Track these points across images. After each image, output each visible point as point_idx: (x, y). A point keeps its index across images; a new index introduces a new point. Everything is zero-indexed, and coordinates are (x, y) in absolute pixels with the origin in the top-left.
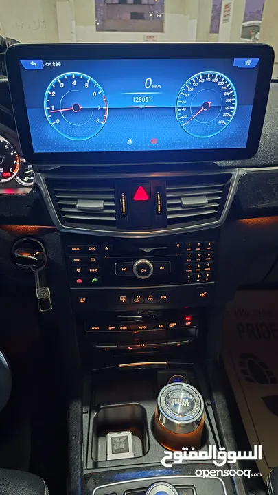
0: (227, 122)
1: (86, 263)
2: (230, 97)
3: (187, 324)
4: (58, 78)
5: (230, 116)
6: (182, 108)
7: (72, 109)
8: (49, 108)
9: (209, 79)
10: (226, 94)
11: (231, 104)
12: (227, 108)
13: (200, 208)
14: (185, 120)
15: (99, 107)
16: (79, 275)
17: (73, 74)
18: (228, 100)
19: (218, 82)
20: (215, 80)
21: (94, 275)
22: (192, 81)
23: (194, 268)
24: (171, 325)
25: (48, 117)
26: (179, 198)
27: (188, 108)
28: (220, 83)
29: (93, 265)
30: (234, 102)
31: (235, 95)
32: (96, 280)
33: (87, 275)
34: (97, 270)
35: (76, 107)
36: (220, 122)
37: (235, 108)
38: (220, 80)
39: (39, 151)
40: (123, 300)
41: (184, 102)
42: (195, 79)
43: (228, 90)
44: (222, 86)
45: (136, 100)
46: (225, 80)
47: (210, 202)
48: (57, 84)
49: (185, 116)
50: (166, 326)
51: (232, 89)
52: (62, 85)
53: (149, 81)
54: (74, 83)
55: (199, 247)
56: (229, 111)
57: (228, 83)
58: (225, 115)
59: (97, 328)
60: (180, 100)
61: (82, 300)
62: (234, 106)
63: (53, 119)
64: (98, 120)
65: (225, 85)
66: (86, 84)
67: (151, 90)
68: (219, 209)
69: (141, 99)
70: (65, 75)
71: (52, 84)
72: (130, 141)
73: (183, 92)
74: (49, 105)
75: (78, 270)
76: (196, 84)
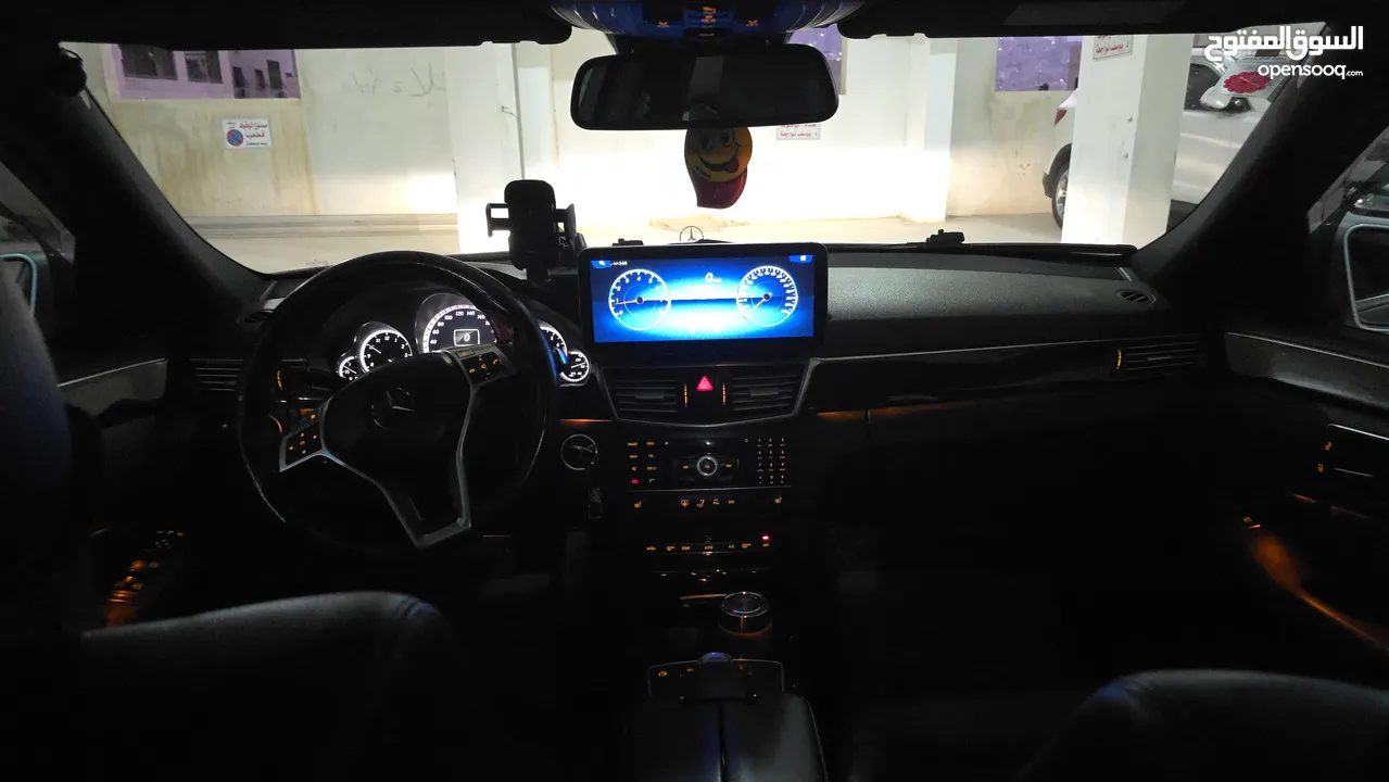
0: (790, 311)
1: (642, 462)
2: (790, 288)
3: (765, 545)
4: (624, 275)
5: (792, 305)
7: (636, 301)
8: (613, 301)
9: (767, 273)
10: (786, 285)
11: (791, 295)
12: (789, 298)
13: (771, 400)
15: (662, 299)
16: (634, 475)
17: (638, 271)
18: (788, 291)
19: (776, 276)
20: (773, 274)
21: (652, 473)
22: (751, 275)
23: (766, 467)
24: (745, 546)
25: (612, 309)
26: (746, 389)
27: (749, 299)
28: (778, 277)
29: (651, 463)
30: (794, 292)
31: (795, 286)
32: (654, 479)
33: (643, 475)
34: (655, 468)
35: (640, 300)
36: (783, 311)
37: (796, 298)
38: (778, 274)
40: (685, 504)
42: (754, 273)
43: (787, 282)
44: (780, 279)
46: (783, 274)
47: (780, 394)
48: (623, 280)
50: (739, 546)
51: (791, 282)
52: (627, 281)
53: (710, 275)
54: (639, 279)
55: (771, 443)
56: (790, 301)
57: (786, 276)
58: (787, 305)
59: (653, 549)
61: (636, 505)
62: (794, 296)
63: (616, 311)
64: (660, 311)
65: (784, 278)
66: (650, 280)
67: (711, 283)
68: (793, 401)
70: (631, 272)
71: (618, 280)
73: (743, 284)
74: (613, 297)
75: (634, 469)
76: (756, 278)
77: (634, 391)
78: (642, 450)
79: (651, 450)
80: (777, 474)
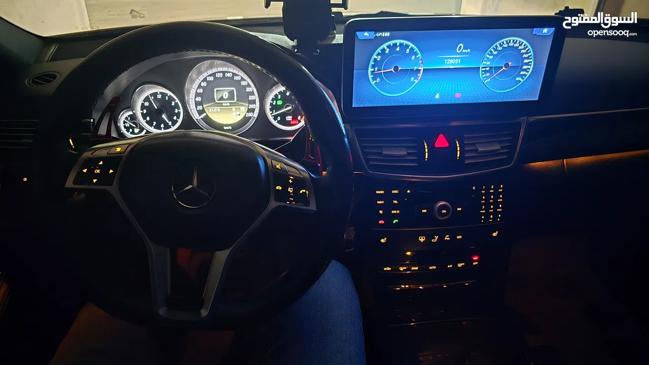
0: (523, 79)
1: (388, 207)
2: (528, 58)
3: (474, 264)
4: (385, 46)
5: (526, 73)
6: (486, 67)
7: (392, 70)
8: (373, 70)
9: (511, 44)
10: (525, 56)
11: (527, 64)
12: (525, 67)
13: (492, 153)
14: (487, 77)
15: (416, 68)
16: (381, 217)
17: (398, 42)
18: (526, 61)
19: (518, 47)
20: (517, 45)
21: (395, 216)
22: (497, 46)
23: (487, 209)
24: (460, 265)
25: (370, 77)
26: (474, 144)
27: (491, 68)
28: (520, 48)
29: (395, 207)
30: (531, 62)
31: (532, 57)
32: (397, 221)
33: (388, 217)
34: (398, 212)
35: (396, 68)
36: (518, 79)
37: (531, 68)
38: (521, 45)
39: (357, 106)
40: (422, 240)
41: (488, 63)
42: (500, 44)
43: (526, 53)
44: (521, 49)
45: (447, 62)
46: (525, 45)
47: (502, 147)
48: (384, 50)
49: (488, 74)
50: (455, 266)
51: (530, 52)
52: (387, 51)
53: (461, 46)
54: (398, 49)
55: (492, 189)
56: (526, 70)
57: (527, 47)
58: (522, 73)
59: (389, 269)
60: (485, 61)
61: (383, 241)
62: (531, 65)
63: (374, 79)
64: (412, 79)
65: (525, 49)
66: (408, 50)
67: (462, 53)
68: (510, 155)
69: (452, 61)
70: (391, 43)
71: (379, 50)
72: (437, 96)
73: (489, 54)
74: (373, 66)
75: (381, 212)
76: (500, 48)
77: (380, 147)
78: (388, 197)
79: (395, 196)
80: (495, 213)
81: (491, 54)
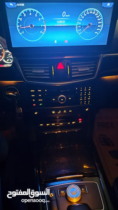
0: (98, 33)
1: (37, 98)
2: (100, 21)
3: (80, 122)
4: (23, 12)
5: (100, 30)
6: (79, 26)
7: (30, 26)
8: (19, 26)
9: (91, 12)
10: (99, 19)
11: (100, 24)
12: (99, 26)
13: (86, 72)
14: (80, 32)
15: (42, 25)
16: (34, 103)
17: (30, 9)
18: (99, 23)
19: (95, 14)
20: (94, 13)
21: (41, 102)
22: (83, 14)
23: (83, 98)
24: (73, 123)
25: (19, 30)
26: (77, 68)
27: (81, 26)
28: (96, 14)
29: (40, 98)
30: (102, 23)
31: (102, 20)
32: (42, 104)
33: (37, 103)
34: (42, 100)
35: (31, 26)
36: (96, 33)
37: (102, 26)
38: (96, 13)
39: (15, 47)
40: (53, 113)
41: (80, 23)
42: (85, 12)
43: (99, 18)
44: (97, 16)
45: (58, 22)
46: (98, 13)
47: (90, 69)
48: (23, 14)
49: (80, 30)
50: (71, 123)
51: (101, 17)
52: (25, 15)
53: (64, 13)
54: (30, 14)
55: (85, 89)
56: (99, 28)
57: (99, 14)
58: (98, 29)
59: (42, 125)
60: (78, 22)
61: (36, 113)
62: (102, 25)
63: (21, 30)
64: (41, 32)
65: (98, 15)
66: (36, 15)
67: (65, 17)
69: (60, 22)
70: (26, 10)
71: (20, 15)
72: (56, 42)
73: (80, 18)
74: (19, 24)
75: (34, 100)
76: (85, 15)
77: (32, 69)
78: (36, 93)
79: (40, 93)
80: (87, 100)
81: (81, 18)
